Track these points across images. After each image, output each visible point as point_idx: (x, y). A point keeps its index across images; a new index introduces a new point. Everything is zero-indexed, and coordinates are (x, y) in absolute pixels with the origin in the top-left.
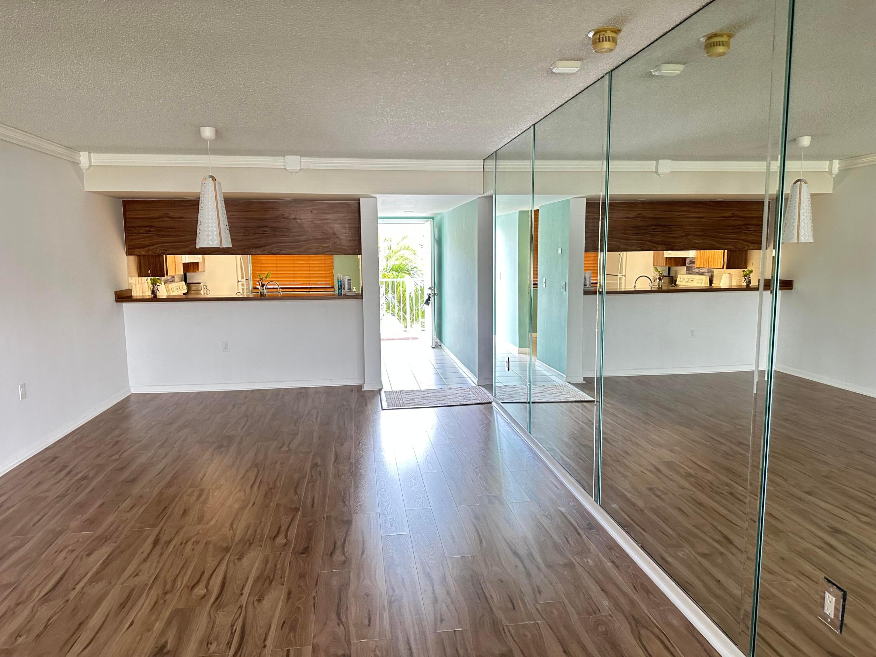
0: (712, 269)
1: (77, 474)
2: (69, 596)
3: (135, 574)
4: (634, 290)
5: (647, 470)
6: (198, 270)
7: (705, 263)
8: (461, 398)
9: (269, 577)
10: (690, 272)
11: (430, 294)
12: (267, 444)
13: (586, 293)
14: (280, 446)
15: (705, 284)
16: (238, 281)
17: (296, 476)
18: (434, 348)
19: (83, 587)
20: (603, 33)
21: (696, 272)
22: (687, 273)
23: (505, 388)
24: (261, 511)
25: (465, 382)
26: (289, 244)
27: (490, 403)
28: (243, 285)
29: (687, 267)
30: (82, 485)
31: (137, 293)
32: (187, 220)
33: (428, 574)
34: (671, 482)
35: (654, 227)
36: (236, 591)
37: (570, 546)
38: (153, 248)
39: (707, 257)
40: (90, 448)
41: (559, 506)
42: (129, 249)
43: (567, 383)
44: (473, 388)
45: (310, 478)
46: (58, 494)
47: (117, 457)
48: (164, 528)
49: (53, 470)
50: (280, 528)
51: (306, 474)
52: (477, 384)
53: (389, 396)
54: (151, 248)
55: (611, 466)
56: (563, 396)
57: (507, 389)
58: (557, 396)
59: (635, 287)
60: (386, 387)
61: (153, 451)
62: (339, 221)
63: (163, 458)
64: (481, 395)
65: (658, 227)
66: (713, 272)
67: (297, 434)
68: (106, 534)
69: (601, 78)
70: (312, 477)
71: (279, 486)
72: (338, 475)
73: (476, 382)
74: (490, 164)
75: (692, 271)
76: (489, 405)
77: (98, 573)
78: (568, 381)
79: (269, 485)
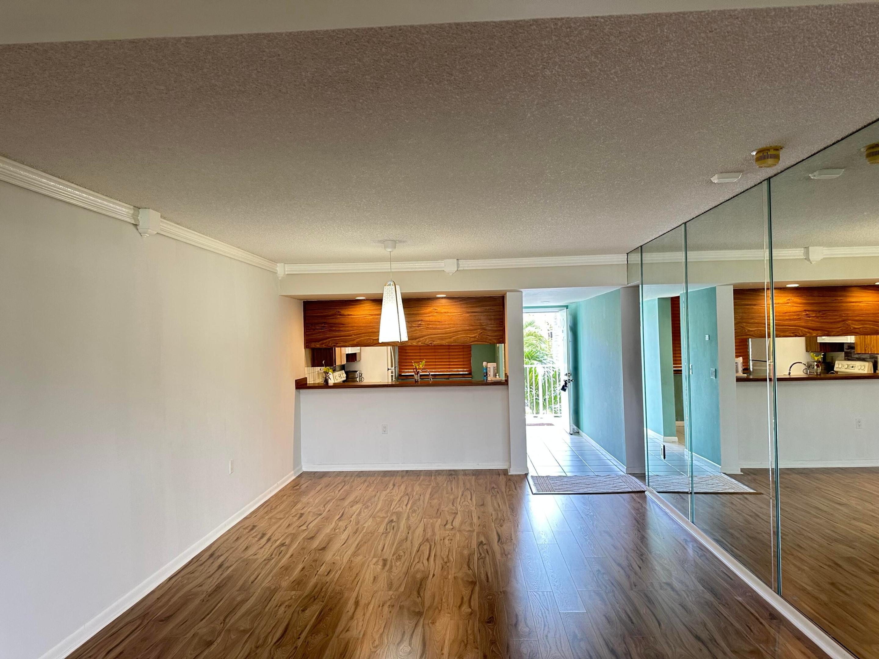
0: (876, 355)
1: (276, 541)
2: (297, 644)
3: (346, 629)
4: (788, 377)
5: (826, 565)
6: (356, 360)
7: (866, 349)
8: (611, 486)
9: (464, 642)
10: (849, 358)
11: (566, 381)
12: (431, 521)
13: (739, 380)
14: (444, 524)
15: (868, 371)
16: (388, 369)
17: (466, 552)
18: (571, 434)
19: (306, 637)
20: (767, 151)
21: (857, 358)
22: (845, 360)
23: (655, 477)
24: (442, 581)
25: (612, 470)
26: (441, 335)
27: (644, 492)
28: (392, 372)
29: (846, 353)
30: (282, 551)
31: (310, 381)
32: (355, 317)
33: (612, 649)
34: (854, 578)
35: (807, 313)
36: (437, 652)
37: (754, 634)
38: (326, 342)
39: (869, 342)
40: (281, 519)
41: (736, 596)
42: (307, 343)
43: (722, 474)
44: (622, 476)
45: (479, 555)
46: (265, 558)
47: (304, 527)
48: (361, 592)
49: (255, 536)
50: (462, 598)
51: (475, 551)
52: (625, 472)
53: (536, 481)
54: (325, 341)
55: (785, 559)
56: (720, 487)
57: (659, 479)
58: (713, 487)
59: (790, 373)
60: (532, 473)
61: (334, 524)
62: (485, 314)
63: (344, 530)
64: (632, 484)
65: (811, 313)
66: (877, 358)
67: (457, 513)
68: (313, 594)
69: (759, 184)
70: (481, 554)
71: (452, 561)
72: (505, 554)
73: (625, 471)
74: (635, 258)
75: (851, 356)
76: (643, 494)
77: (315, 626)
78: (724, 472)
79: (443, 559)
